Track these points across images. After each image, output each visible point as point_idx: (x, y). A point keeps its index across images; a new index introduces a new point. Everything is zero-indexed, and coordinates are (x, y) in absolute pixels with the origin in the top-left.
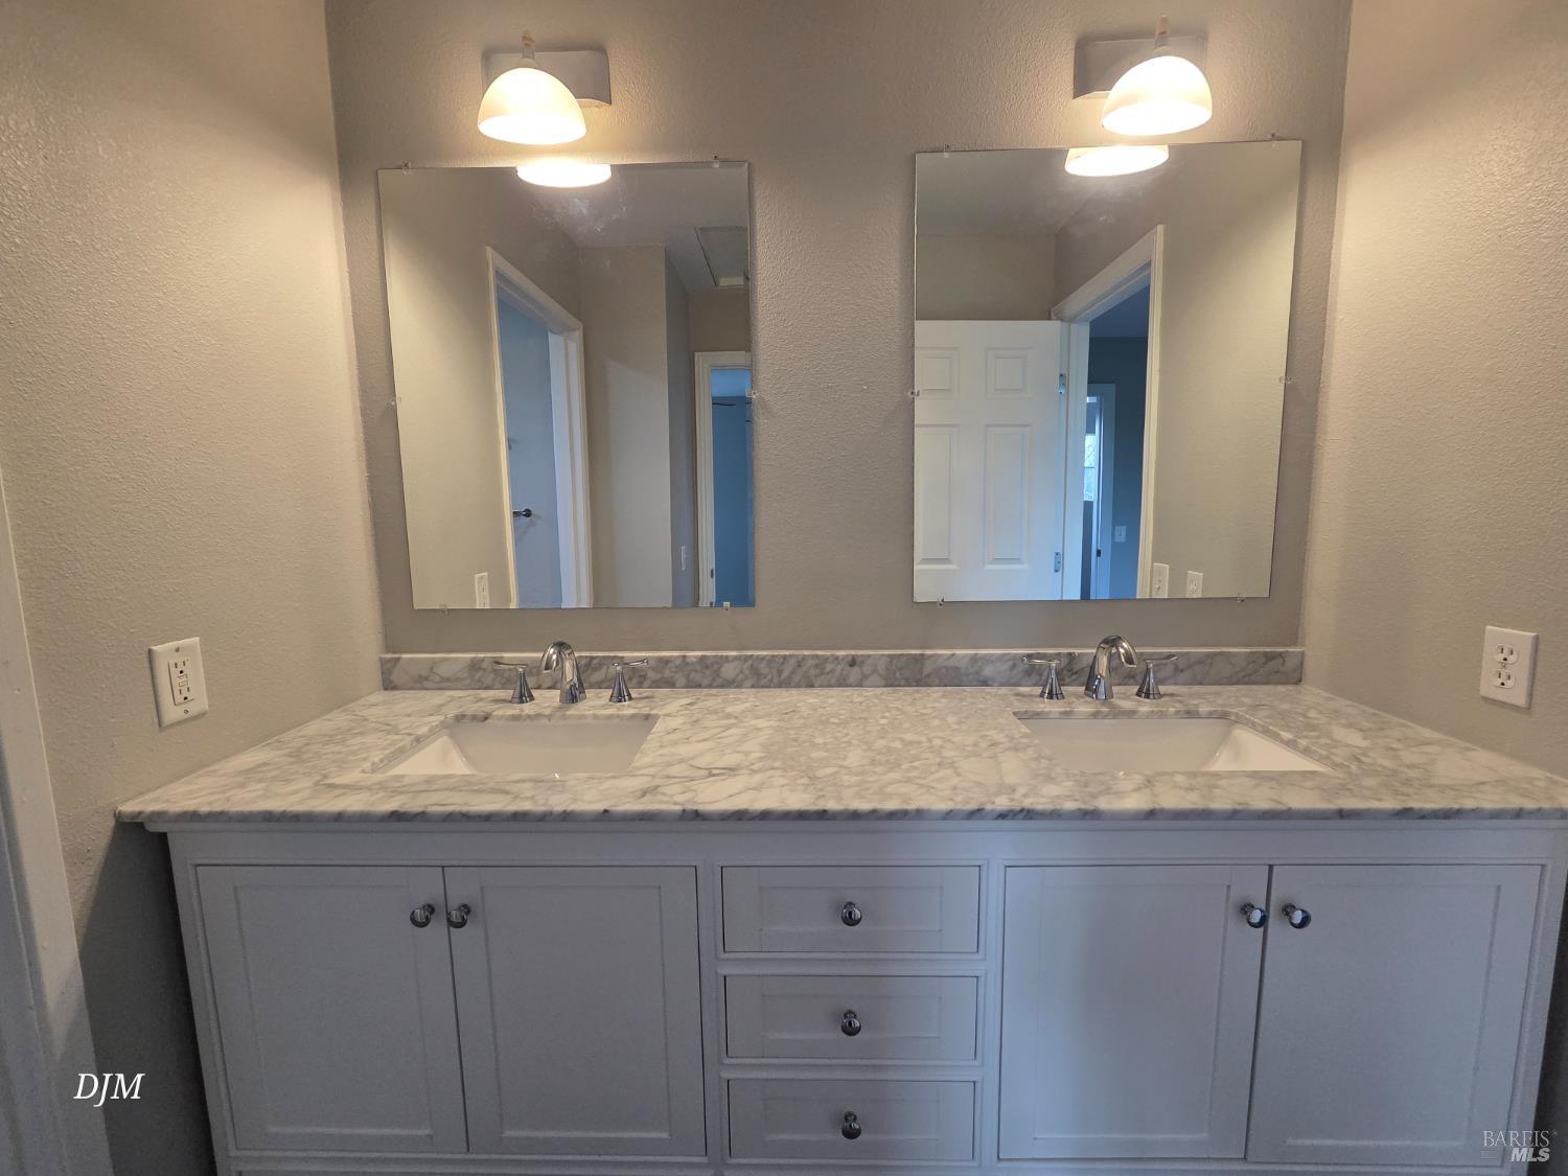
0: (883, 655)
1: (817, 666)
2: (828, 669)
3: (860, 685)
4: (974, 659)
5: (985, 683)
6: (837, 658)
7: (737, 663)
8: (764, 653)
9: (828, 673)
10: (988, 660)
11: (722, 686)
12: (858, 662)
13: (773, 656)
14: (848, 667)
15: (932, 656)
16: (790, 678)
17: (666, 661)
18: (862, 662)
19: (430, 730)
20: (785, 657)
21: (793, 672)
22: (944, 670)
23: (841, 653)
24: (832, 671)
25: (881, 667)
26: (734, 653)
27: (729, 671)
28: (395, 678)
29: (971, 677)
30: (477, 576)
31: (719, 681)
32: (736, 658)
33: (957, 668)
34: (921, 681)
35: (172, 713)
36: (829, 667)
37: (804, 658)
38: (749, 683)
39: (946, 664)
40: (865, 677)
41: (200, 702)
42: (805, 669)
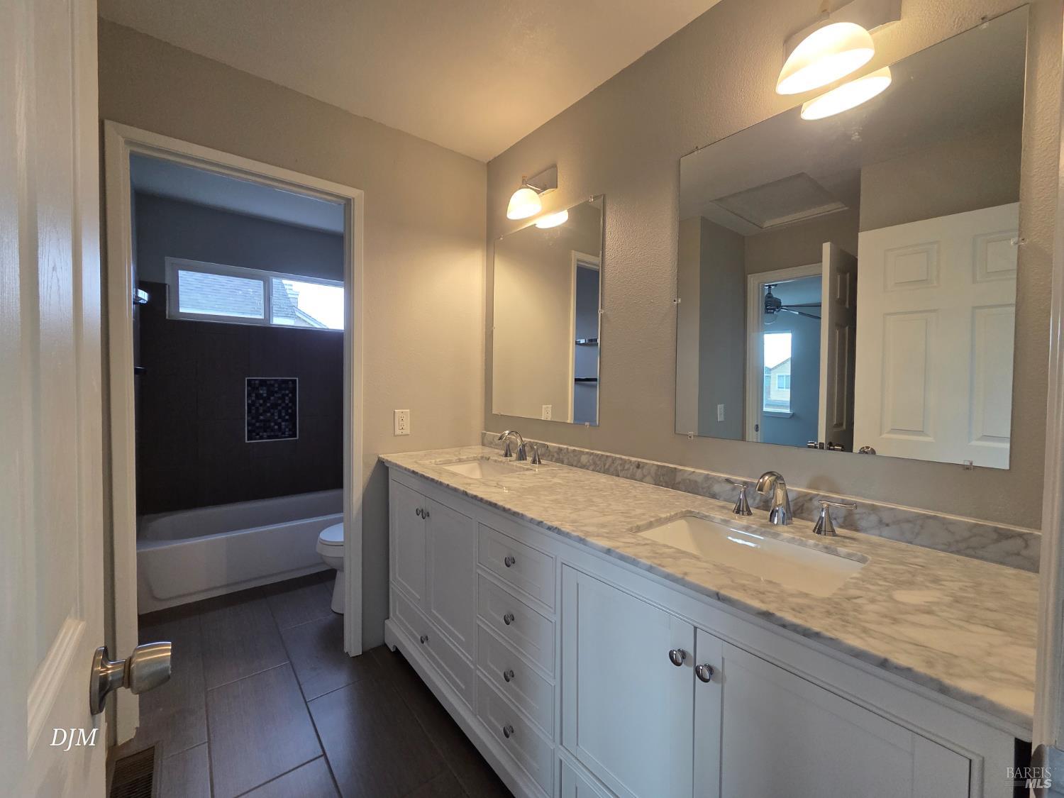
0: (653, 464)
1: (621, 465)
2: (626, 468)
3: (641, 480)
4: (707, 478)
5: (714, 496)
6: (631, 462)
7: (586, 456)
8: (599, 452)
9: (626, 470)
10: (717, 480)
11: (581, 467)
12: (641, 466)
13: (602, 455)
14: (635, 469)
15: (681, 470)
16: (608, 469)
17: (560, 450)
18: (643, 467)
19: (468, 458)
20: (607, 456)
21: (610, 466)
22: (688, 481)
23: (633, 459)
24: (628, 469)
25: (653, 470)
26: (587, 450)
27: (584, 459)
28: (486, 441)
29: (705, 490)
30: (544, 406)
31: (579, 465)
32: (587, 453)
33: (696, 482)
34: (674, 485)
35: (398, 432)
36: (627, 467)
37: (616, 458)
38: (591, 468)
39: (689, 477)
40: (644, 476)
41: (407, 431)
42: (616, 465)
